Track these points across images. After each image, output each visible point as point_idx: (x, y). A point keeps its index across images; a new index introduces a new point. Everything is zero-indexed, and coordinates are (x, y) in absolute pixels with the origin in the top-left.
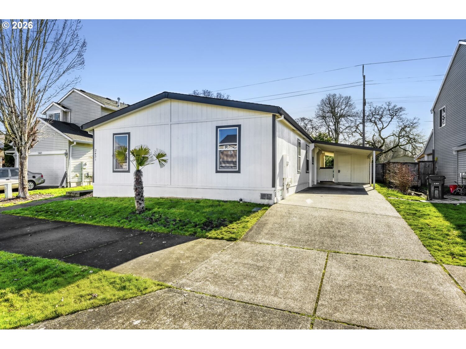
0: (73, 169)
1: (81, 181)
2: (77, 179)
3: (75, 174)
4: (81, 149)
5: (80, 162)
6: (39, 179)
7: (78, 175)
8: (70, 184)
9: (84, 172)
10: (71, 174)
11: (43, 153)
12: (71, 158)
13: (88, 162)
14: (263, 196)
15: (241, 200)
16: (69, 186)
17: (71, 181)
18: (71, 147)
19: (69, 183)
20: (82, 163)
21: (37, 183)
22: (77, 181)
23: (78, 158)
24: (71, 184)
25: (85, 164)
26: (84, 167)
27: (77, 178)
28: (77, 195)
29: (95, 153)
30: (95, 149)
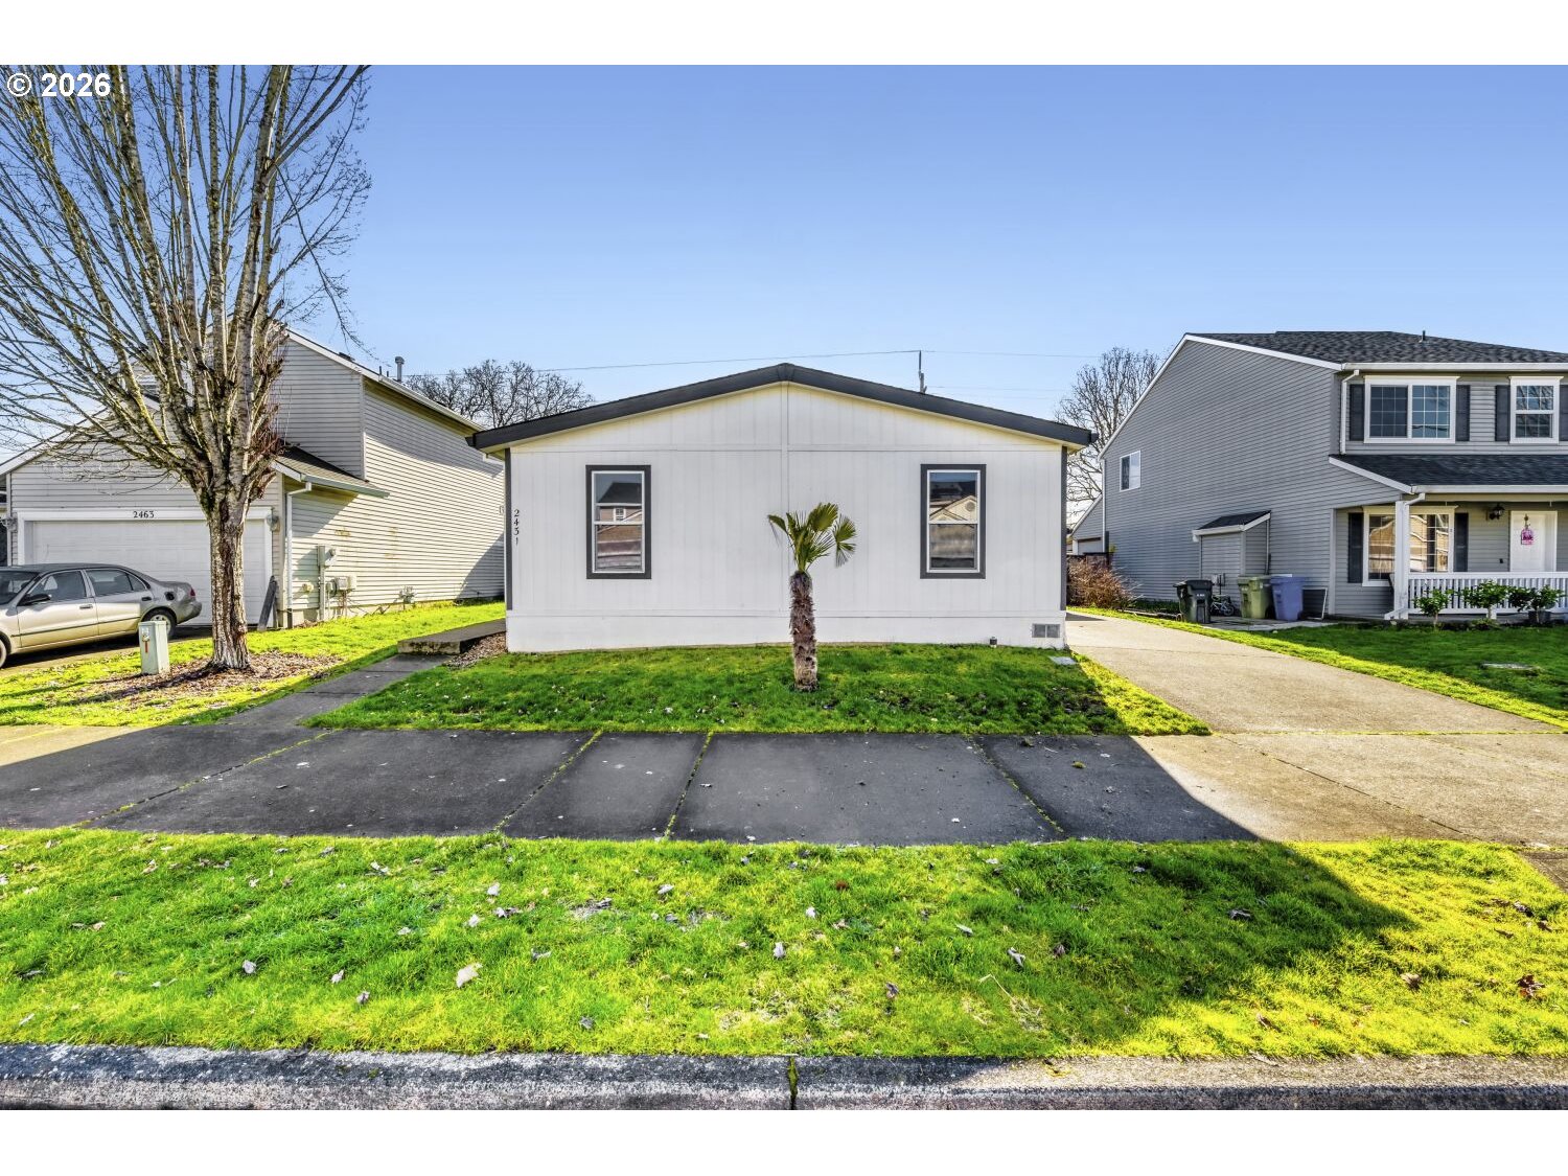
0: (296, 568)
1: (315, 606)
2: (306, 601)
3: (301, 584)
4: (318, 505)
5: (313, 547)
6: (185, 602)
7: (311, 587)
8: (290, 616)
9: (326, 579)
10: (294, 584)
11: (159, 514)
12: (290, 533)
13: (338, 549)
14: (1039, 630)
15: (993, 641)
16: (286, 625)
17: (293, 607)
18: (290, 499)
19: (285, 615)
20: (319, 549)
21: (179, 614)
22: (306, 607)
23: (309, 534)
24: (294, 614)
25: (331, 554)
26: (327, 563)
27: (306, 596)
28: (449, 651)
29: (514, 519)
30: (513, 509)
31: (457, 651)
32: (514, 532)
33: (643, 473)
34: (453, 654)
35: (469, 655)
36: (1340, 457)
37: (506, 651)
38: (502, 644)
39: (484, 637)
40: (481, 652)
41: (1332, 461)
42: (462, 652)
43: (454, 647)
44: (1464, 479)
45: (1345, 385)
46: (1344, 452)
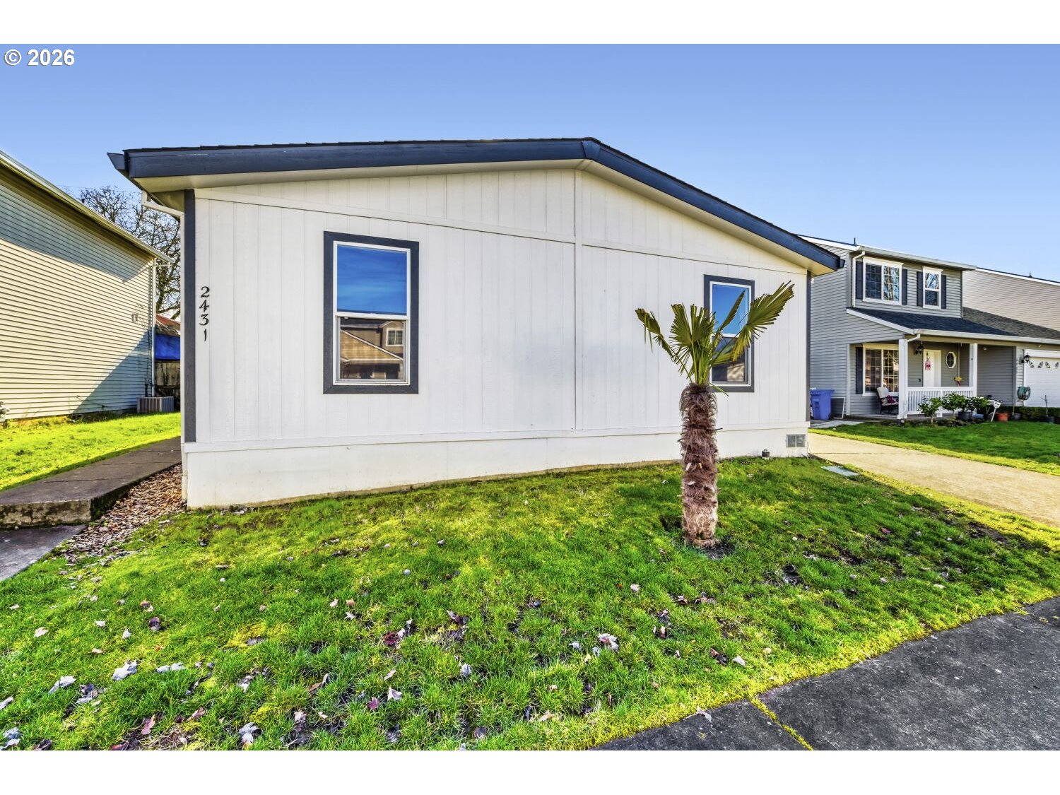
14: (791, 441)
15: (765, 454)
28: (68, 517)
29: (199, 301)
30: (200, 283)
31: (86, 516)
32: (199, 320)
33: (408, 251)
34: (78, 523)
35: (110, 520)
36: (852, 308)
37: (184, 506)
38: (172, 493)
39: (137, 484)
40: (134, 514)
41: (849, 311)
42: (95, 516)
43: (79, 509)
44: (926, 327)
45: (854, 261)
46: (855, 306)
